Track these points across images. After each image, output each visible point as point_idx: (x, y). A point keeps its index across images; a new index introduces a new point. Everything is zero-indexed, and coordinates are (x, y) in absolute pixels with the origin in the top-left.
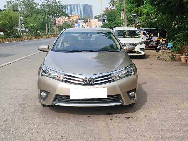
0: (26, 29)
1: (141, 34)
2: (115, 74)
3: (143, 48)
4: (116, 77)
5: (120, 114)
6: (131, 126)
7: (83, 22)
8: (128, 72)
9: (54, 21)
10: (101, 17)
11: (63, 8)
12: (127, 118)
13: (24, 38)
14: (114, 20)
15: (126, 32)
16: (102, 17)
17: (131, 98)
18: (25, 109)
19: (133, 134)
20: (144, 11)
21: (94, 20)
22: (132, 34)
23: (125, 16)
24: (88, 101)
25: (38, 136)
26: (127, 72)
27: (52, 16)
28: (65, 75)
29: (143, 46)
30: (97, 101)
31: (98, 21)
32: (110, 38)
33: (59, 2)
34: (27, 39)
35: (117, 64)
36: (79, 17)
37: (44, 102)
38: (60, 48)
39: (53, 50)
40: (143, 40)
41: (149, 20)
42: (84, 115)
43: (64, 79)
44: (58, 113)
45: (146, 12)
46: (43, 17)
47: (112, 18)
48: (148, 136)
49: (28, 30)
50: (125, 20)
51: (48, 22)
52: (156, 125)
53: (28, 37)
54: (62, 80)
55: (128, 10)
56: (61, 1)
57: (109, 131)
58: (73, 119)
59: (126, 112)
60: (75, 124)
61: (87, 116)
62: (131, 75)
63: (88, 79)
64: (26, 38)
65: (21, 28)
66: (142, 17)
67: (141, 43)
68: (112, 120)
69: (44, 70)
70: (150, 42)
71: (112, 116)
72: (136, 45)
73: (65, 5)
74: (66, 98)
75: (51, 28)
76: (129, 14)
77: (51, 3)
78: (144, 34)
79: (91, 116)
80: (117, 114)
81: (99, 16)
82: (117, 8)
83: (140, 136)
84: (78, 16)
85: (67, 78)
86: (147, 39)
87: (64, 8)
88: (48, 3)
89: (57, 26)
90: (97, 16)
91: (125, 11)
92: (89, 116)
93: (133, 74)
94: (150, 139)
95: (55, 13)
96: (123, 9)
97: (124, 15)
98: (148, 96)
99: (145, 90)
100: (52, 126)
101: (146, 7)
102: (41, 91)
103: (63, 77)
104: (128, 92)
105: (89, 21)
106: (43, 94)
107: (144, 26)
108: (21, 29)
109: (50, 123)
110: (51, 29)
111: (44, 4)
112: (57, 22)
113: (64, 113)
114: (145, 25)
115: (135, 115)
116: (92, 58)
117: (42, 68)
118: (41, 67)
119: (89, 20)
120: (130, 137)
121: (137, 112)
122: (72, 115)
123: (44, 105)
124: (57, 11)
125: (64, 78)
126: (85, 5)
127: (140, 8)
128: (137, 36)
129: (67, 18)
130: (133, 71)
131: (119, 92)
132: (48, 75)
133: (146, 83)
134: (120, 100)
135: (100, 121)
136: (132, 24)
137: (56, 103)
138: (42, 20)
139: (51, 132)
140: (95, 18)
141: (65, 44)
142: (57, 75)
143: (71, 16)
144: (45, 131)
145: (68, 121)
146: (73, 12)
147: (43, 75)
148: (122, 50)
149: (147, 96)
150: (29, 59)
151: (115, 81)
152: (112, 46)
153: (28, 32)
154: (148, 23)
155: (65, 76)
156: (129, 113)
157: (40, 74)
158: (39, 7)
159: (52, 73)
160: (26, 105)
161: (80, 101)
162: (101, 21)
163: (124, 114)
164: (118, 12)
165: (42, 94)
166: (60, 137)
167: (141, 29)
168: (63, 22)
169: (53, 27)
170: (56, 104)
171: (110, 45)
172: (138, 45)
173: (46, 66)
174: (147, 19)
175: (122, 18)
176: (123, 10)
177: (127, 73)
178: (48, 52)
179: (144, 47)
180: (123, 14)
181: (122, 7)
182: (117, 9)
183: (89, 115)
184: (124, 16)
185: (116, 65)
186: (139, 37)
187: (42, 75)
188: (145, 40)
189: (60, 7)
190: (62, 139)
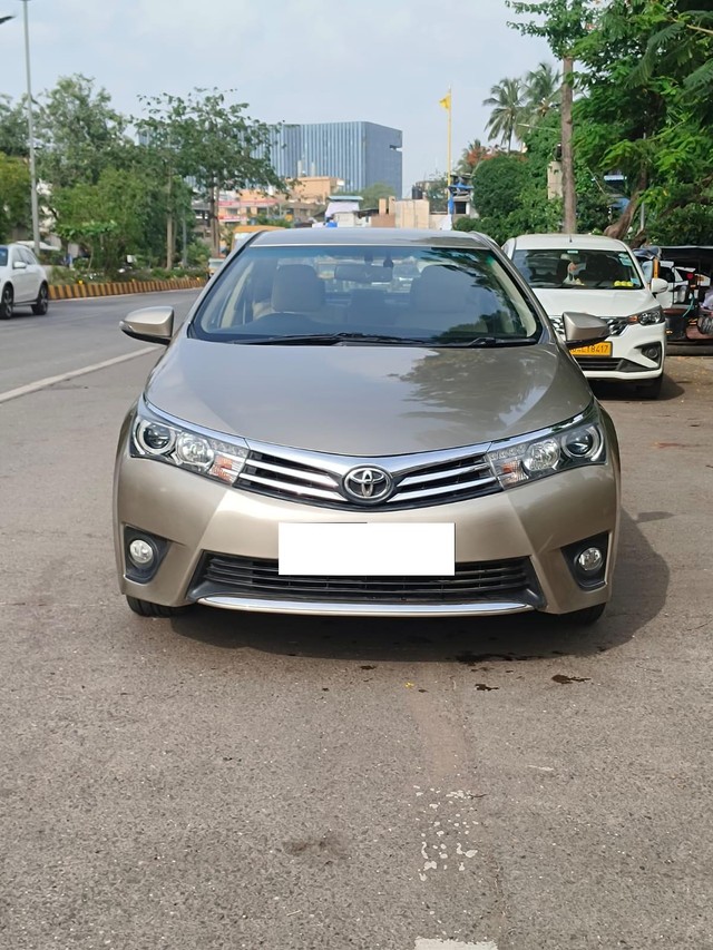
0: (65, 243)
1: (646, 273)
2: (503, 455)
3: (657, 345)
4: (507, 471)
5: (524, 659)
6: (578, 719)
7: (355, 213)
8: (572, 447)
9: (208, 207)
10: (447, 191)
11: (255, 141)
12: (560, 679)
13: (56, 288)
14: (510, 205)
15: (567, 262)
16: (451, 189)
17: (585, 578)
18: (50, 625)
19: (588, 760)
20: (667, 160)
21: (411, 203)
22: (602, 271)
23: (568, 183)
24: (363, 587)
25: (109, 752)
26: (563, 444)
27: (199, 182)
28: (253, 455)
29: (656, 333)
30: (408, 587)
31: (432, 212)
32: (488, 282)
33: (234, 110)
34: (70, 293)
35: (513, 408)
36: (335, 191)
37: (142, 591)
38: (233, 324)
39: (195, 331)
40: (654, 304)
41: (692, 207)
42: (342, 662)
43: (243, 476)
44: (215, 650)
45: (673, 166)
46: (152, 185)
47: (499, 195)
48: (665, 768)
49: (74, 250)
50: (568, 205)
51: (175, 210)
52: (706, 716)
53: (76, 286)
54: (233, 480)
55: (585, 154)
56: (245, 106)
57: (469, 740)
58: (289, 676)
59: (558, 653)
60: (298, 703)
61: (356, 664)
62: (587, 462)
63: (368, 477)
64: (64, 288)
65: (43, 237)
66: (652, 192)
67: (646, 319)
68: (482, 687)
69: (147, 429)
70: (695, 314)
71: (485, 669)
72: (620, 324)
73: (264, 125)
74: (255, 572)
75: (190, 241)
76: (590, 177)
77: (195, 117)
78: (664, 274)
79: (381, 665)
80: (509, 659)
81: (438, 186)
82: (529, 147)
83: (623, 768)
84: (328, 184)
85: (260, 472)
86: (678, 303)
87: (260, 142)
88: (179, 114)
89: (221, 230)
90: (424, 183)
91: (567, 160)
92: (368, 668)
93: (595, 457)
94: (676, 782)
95: (214, 166)
96: (560, 149)
97: (564, 178)
98: (673, 577)
99: (660, 548)
100: (179, 708)
101: (676, 141)
102: (132, 534)
103: (241, 466)
104: (571, 551)
105: (382, 210)
106: (141, 549)
107: (662, 235)
108: (43, 246)
109: (171, 694)
110: (193, 246)
111: (157, 117)
112: (221, 212)
113: (243, 649)
114: (670, 228)
115: (604, 669)
116: (392, 375)
117: (138, 420)
118: (130, 419)
119: (382, 203)
120: (572, 768)
121: (615, 651)
122: (283, 660)
123: (143, 609)
124: (222, 153)
125: (246, 469)
126: (367, 126)
127: (646, 142)
128: (623, 284)
129: (271, 190)
130: (596, 444)
131: (521, 546)
132: (168, 454)
133: (662, 515)
134: (528, 586)
135: (422, 691)
136: (603, 228)
137: (205, 597)
138: (149, 199)
139: (172, 736)
140: (417, 193)
141: (257, 308)
142: (210, 453)
143: (292, 184)
144: (145, 730)
145: (262, 686)
146: (303, 165)
147: (142, 453)
148: (546, 338)
149: (666, 576)
150: (79, 387)
151: (501, 490)
152: (493, 322)
153: (74, 260)
154: (684, 221)
155: (251, 462)
156: (572, 658)
157: (127, 451)
158: (131, 132)
159: (185, 446)
160: (55, 607)
161: (326, 589)
162: (443, 210)
163: (545, 662)
164: (532, 163)
165: (132, 550)
166: (220, 761)
167: (651, 248)
168: (254, 211)
169: (201, 235)
170: (202, 600)
171: (484, 317)
172: (629, 328)
173: (155, 410)
174: (681, 201)
175: (551, 196)
176: (559, 155)
177: (569, 454)
178: (166, 342)
179: (660, 338)
180: (560, 174)
181: (551, 141)
182: (529, 151)
183: (365, 663)
184: (564, 184)
185: (509, 411)
186: (635, 287)
187: (134, 451)
188: (669, 305)
189: (241, 135)
190: (229, 769)
